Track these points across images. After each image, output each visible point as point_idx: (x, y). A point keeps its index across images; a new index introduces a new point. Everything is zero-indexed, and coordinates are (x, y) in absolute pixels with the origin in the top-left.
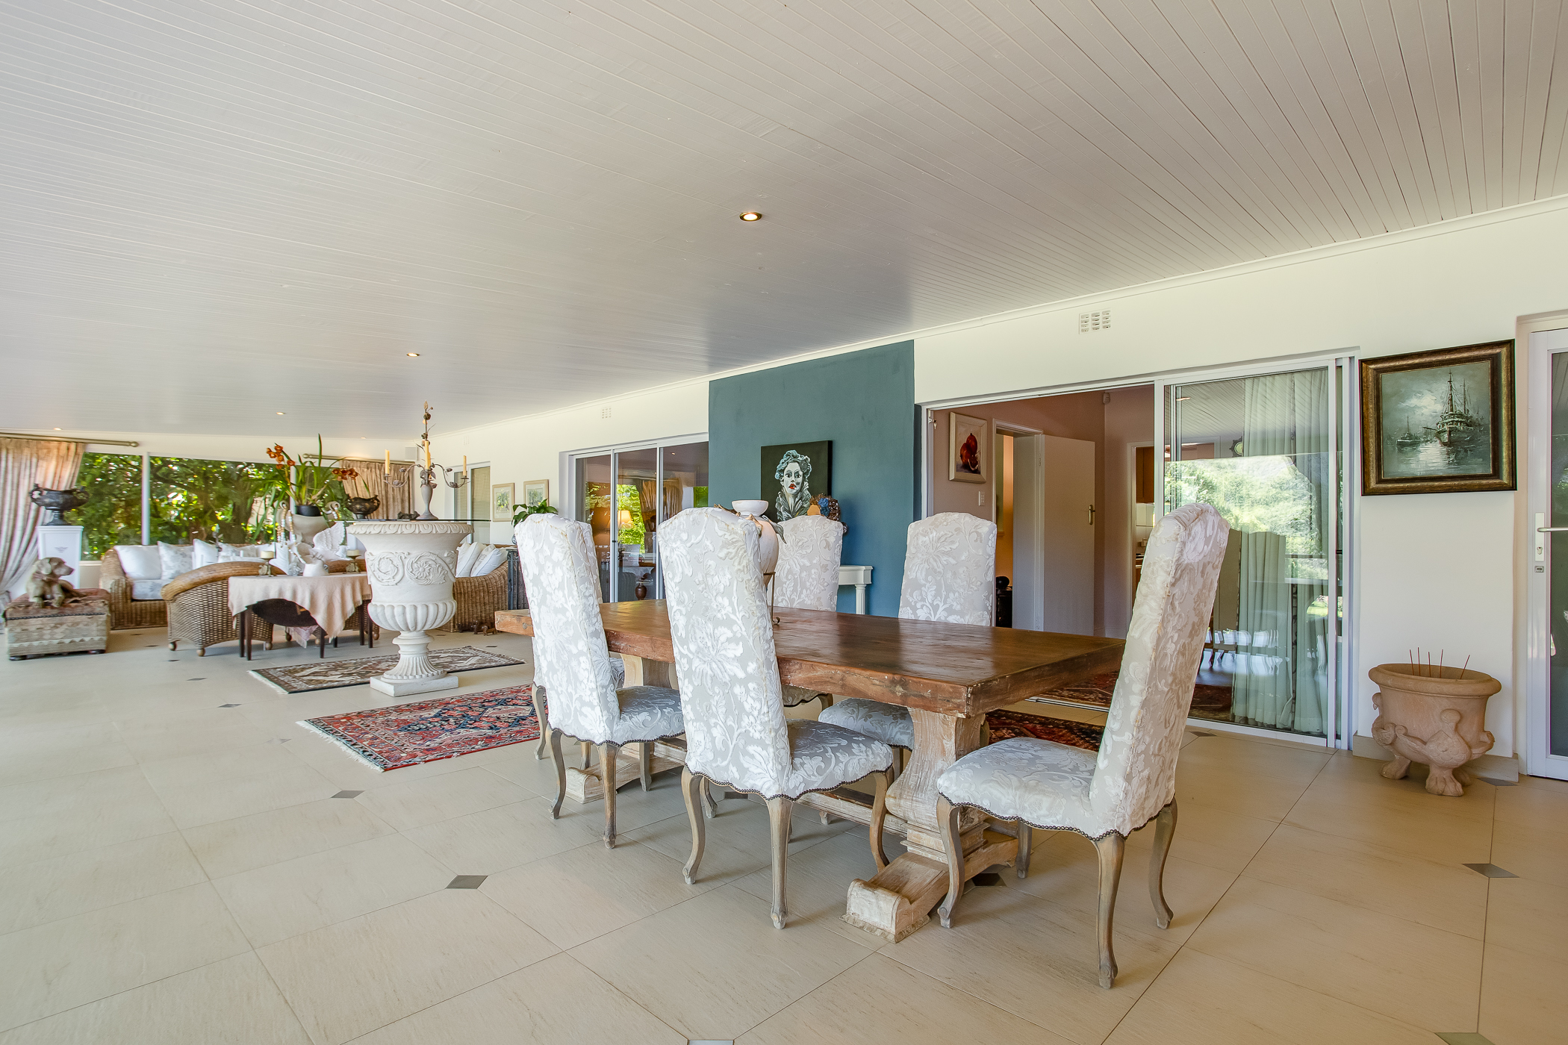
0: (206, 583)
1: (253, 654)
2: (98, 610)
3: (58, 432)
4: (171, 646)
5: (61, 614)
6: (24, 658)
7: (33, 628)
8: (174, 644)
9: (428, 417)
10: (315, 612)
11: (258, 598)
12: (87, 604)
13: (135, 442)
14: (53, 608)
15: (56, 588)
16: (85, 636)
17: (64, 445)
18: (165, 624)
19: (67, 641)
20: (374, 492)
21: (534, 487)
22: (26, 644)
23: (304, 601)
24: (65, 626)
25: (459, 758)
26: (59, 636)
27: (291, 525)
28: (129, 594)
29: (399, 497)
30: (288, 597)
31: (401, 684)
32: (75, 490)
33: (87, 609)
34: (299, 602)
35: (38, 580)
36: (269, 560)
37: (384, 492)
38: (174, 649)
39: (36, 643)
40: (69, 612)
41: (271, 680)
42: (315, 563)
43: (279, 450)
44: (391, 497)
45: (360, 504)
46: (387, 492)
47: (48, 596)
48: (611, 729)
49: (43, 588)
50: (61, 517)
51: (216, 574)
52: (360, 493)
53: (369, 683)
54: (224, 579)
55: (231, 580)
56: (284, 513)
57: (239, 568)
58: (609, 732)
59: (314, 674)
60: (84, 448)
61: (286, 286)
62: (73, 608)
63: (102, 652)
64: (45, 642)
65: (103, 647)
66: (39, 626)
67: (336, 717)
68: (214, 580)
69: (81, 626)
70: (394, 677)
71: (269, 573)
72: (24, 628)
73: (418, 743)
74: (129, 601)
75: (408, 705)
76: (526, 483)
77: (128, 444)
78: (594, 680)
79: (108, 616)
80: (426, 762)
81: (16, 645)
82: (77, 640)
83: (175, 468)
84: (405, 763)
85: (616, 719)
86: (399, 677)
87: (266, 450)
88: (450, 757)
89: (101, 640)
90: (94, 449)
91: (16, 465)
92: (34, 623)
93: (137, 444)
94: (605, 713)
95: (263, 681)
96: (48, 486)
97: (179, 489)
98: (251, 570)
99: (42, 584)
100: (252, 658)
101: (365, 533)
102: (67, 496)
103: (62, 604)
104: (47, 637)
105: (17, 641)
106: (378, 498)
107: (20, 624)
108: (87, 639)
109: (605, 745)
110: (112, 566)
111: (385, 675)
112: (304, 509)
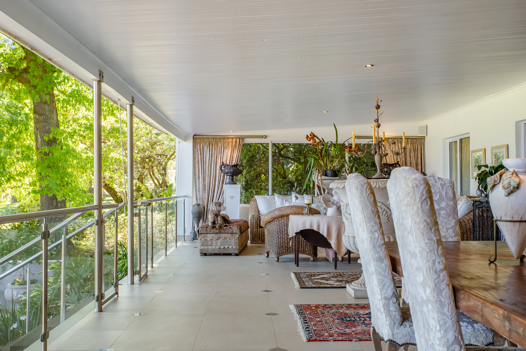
0: (278, 218)
1: (299, 263)
2: (235, 231)
3: (231, 133)
4: (266, 255)
5: (220, 233)
6: (205, 255)
7: (209, 239)
8: (268, 253)
9: (378, 107)
10: (330, 239)
11: (300, 228)
12: (230, 228)
13: (265, 136)
14: (216, 229)
15: (219, 218)
16: (229, 245)
17: (234, 140)
18: (263, 241)
19: (222, 247)
20: (397, 159)
21: (496, 151)
22: (206, 247)
23: (324, 232)
24: (221, 239)
25: (357, 342)
26: (219, 244)
27: (320, 183)
28: (258, 223)
29: (414, 162)
30: (315, 228)
31: (359, 290)
32: (238, 165)
33: (230, 231)
34: (321, 232)
35: (212, 213)
36: (309, 205)
37: (404, 159)
38: (268, 256)
39: (210, 247)
40: (223, 232)
41: (298, 279)
42: (333, 208)
43: (313, 136)
44: (409, 162)
45: (387, 168)
46: (406, 159)
47: (216, 223)
48: (392, 331)
49: (214, 218)
50: (232, 180)
51: (283, 213)
52: (388, 160)
53: (345, 288)
54: (288, 216)
55: (291, 216)
56: (317, 175)
57: (295, 210)
58: (391, 333)
59: (322, 279)
60: (243, 141)
61: (265, 40)
62: (224, 229)
63: (237, 255)
64: (214, 247)
65: (237, 252)
66: (211, 238)
67: (312, 305)
68: (282, 216)
69: (228, 239)
70: (357, 285)
71: (308, 213)
72: (206, 239)
73: (341, 328)
74: (259, 227)
75: (357, 305)
76: (493, 148)
77: (262, 137)
78: (380, 293)
79: (239, 235)
80: (335, 341)
81: (202, 248)
82: (226, 247)
83: (292, 149)
84: (322, 339)
85: (397, 325)
86: (359, 286)
87: (306, 136)
88: (351, 341)
89: (236, 248)
90: (248, 141)
91: (216, 152)
92: (210, 236)
93: (266, 137)
94: (388, 318)
95: (294, 279)
96: (228, 163)
97: (293, 162)
98: (299, 211)
99: (213, 216)
100: (299, 265)
101: (336, 188)
102: (234, 168)
103: (220, 227)
104: (214, 244)
105: (203, 245)
106: (399, 163)
107: (204, 237)
108: (230, 247)
109: (388, 343)
110: (253, 207)
111: (353, 283)
112: (329, 172)
